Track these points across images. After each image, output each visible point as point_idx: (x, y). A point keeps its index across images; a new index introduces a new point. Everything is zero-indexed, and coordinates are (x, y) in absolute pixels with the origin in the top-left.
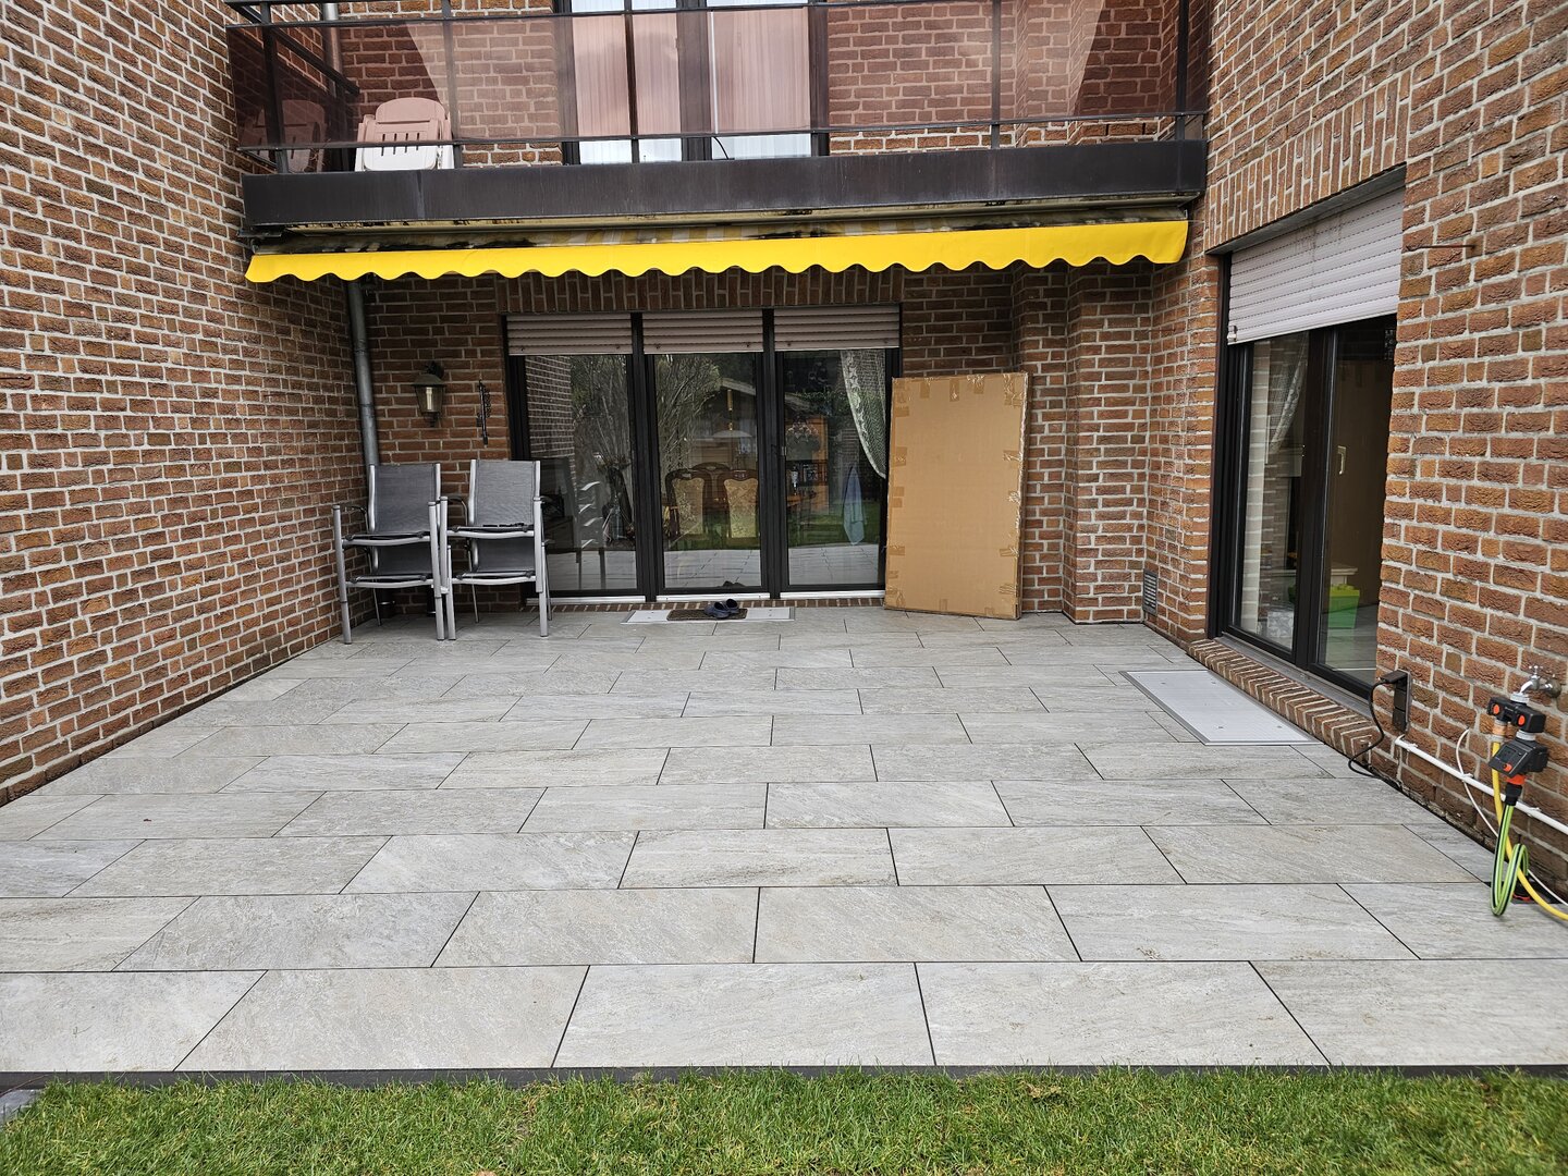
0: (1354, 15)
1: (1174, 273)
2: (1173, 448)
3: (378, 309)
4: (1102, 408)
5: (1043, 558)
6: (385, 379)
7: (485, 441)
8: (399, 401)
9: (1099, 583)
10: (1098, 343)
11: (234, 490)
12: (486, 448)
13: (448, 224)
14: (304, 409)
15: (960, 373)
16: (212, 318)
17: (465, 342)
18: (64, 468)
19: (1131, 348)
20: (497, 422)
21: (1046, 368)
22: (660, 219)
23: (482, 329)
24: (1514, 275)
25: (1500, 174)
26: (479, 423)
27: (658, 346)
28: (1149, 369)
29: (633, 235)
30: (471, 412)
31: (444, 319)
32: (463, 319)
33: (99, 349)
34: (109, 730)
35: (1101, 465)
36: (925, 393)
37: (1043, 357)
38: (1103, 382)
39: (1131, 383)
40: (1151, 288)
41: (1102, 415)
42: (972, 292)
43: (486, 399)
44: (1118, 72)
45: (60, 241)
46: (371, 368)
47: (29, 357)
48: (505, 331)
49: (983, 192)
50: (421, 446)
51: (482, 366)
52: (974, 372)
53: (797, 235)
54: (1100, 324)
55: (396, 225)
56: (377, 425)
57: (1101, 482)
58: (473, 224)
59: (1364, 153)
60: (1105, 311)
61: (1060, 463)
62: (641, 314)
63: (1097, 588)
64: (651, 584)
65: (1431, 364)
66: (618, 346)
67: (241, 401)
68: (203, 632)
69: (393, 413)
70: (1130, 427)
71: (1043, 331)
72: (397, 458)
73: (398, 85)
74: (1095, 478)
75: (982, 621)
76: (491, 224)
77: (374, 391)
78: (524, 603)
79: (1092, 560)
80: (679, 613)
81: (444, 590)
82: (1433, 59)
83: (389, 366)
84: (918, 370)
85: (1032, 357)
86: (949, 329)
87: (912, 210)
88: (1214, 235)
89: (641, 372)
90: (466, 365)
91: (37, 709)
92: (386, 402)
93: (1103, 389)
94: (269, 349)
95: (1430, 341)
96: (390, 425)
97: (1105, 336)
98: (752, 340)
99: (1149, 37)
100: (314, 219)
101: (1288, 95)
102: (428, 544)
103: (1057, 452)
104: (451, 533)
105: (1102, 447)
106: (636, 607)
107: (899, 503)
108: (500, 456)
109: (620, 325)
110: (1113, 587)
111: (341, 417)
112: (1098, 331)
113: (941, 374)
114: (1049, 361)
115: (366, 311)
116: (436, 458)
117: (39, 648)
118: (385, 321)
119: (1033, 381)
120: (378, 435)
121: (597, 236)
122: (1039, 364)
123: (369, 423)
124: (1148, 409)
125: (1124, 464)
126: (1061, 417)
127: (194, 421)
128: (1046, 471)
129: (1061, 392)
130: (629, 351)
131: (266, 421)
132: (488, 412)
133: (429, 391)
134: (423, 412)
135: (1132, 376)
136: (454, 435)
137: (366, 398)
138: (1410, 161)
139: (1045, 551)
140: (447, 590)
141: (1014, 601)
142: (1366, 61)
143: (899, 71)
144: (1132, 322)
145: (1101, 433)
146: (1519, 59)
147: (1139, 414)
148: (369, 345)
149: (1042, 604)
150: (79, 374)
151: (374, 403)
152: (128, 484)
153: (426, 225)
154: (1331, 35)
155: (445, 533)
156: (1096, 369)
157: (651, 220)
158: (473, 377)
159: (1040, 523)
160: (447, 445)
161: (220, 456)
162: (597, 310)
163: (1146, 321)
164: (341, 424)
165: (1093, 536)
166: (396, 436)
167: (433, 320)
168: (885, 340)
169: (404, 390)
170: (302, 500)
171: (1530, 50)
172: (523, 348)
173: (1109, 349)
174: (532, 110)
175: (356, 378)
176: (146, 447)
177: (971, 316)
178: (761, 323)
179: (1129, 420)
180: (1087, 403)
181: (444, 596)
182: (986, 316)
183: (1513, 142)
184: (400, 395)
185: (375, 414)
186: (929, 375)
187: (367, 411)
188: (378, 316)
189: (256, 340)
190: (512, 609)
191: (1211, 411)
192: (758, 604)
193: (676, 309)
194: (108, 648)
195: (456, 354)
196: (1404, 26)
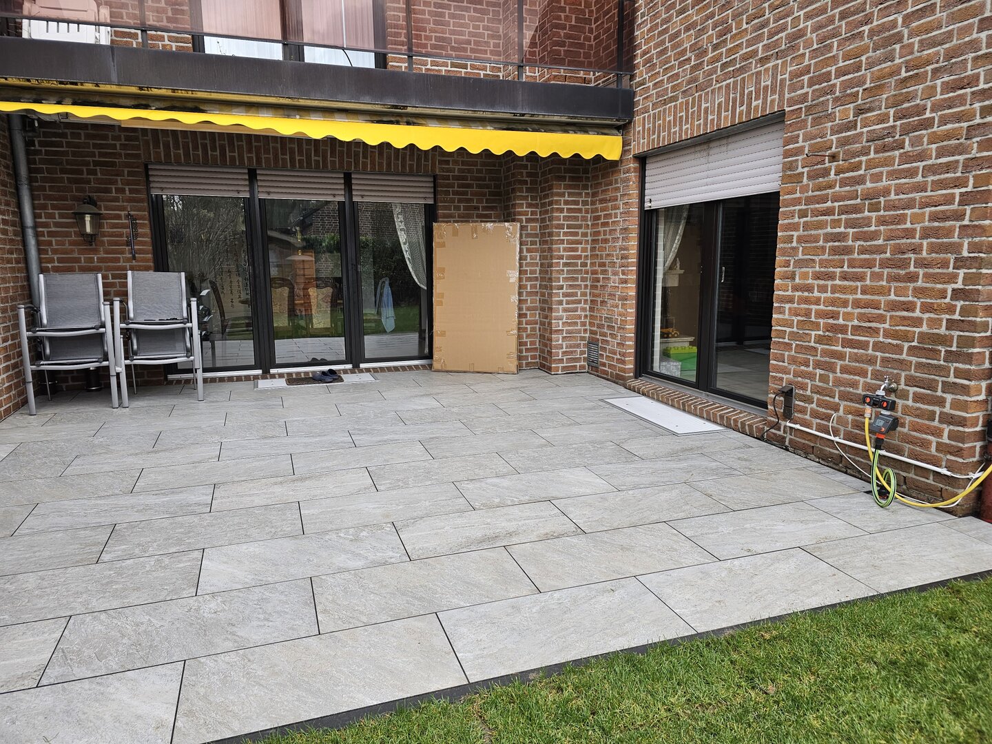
0: (745, 26)
3: (38, 152)
5: (528, 336)
6: (44, 207)
7: (134, 258)
8: (57, 225)
10: (562, 206)
12: (134, 263)
17: (115, 182)
19: (580, 211)
20: (143, 243)
22: (302, 102)
23: (130, 174)
24: (862, 172)
25: (851, 118)
26: (128, 243)
27: (269, 193)
28: (590, 223)
30: (121, 235)
31: (96, 163)
32: (113, 164)
35: (565, 279)
36: (455, 233)
37: (526, 213)
38: (565, 230)
39: (580, 231)
40: (589, 175)
41: (565, 250)
43: (135, 226)
46: (33, 198)
48: (147, 176)
50: (78, 260)
51: (130, 200)
54: (563, 195)
55: (89, 86)
56: (38, 243)
59: (754, 104)
60: (567, 187)
61: (536, 279)
62: (255, 170)
63: (563, 353)
64: (265, 362)
65: (805, 219)
66: (238, 192)
69: (51, 234)
72: (56, 270)
77: (35, 216)
78: (166, 378)
81: (118, 369)
82: (804, 55)
83: (47, 197)
84: (448, 218)
87: (470, 114)
89: (255, 209)
90: (116, 200)
92: (46, 225)
93: (565, 234)
95: (804, 207)
96: (50, 243)
97: (566, 203)
98: (337, 192)
101: (695, 68)
105: (565, 269)
107: (441, 303)
108: (147, 269)
109: (240, 177)
110: (572, 352)
111: (11, 236)
112: (562, 199)
114: (529, 216)
115: (28, 153)
116: (98, 270)
118: (42, 161)
119: (522, 228)
120: (40, 251)
122: (524, 218)
123: (32, 242)
124: (589, 246)
125: (576, 279)
128: (529, 284)
130: (247, 195)
132: (136, 235)
133: (88, 218)
134: (83, 234)
135: (580, 227)
136: (107, 252)
137: (29, 221)
138: (787, 109)
139: (529, 332)
140: (121, 369)
141: (516, 363)
144: (580, 195)
145: (565, 261)
146: (863, 58)
147: (584, 250)
148: (31, 180)
151: (36, 226)
154: (729, 36)
155: (118, 325)
156: (562, 222)
157: (295, 102)
158: (123, 209)
160: (101, 260)
162: (223, 165)
163: (587, 194)
164: (11, 241)
165: (560, 322)
166: (55, 252)
167: (88, 164)
168: (425, 198)
169: (61, 216)
171: (870, 54)
172: (161, 189)
173: (569, 210)
174: (170, 14)
175: (19, 205)
177: (479, 186)
178: (343, 181)
179: (579, 253)
180: (558, 242)
182: (488, 187)
183: (860, 102)
184: (58, 220)
185: (37, 235)
186: (455, 222)
187: (30, 232)
188: (37, 157)
191: (636, 247)
193: (284, 168)
195: (108, 191)
196: (783, 35)
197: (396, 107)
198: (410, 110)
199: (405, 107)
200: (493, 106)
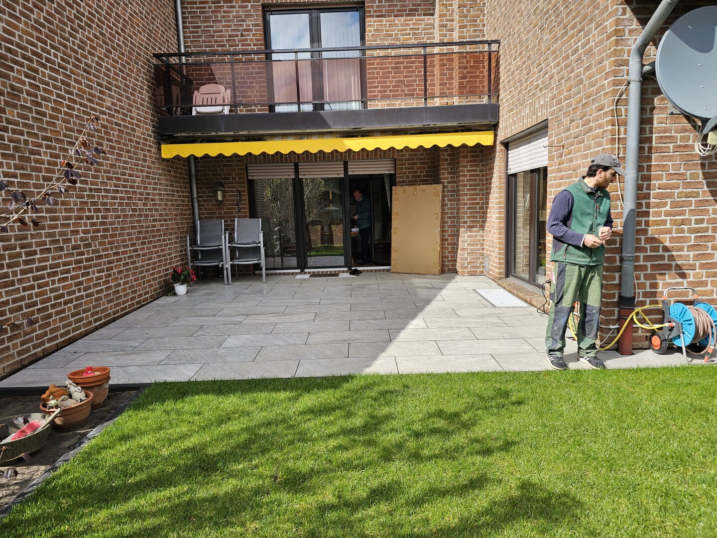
0: (535, 70)
1: (491, 149)
2: (492, 211)
4: (468, 197)
5: (449, 252)
6: (201, 188)
7: (240, 211)
8: (207, 196)
9: (469, 261)
10: (466, 173)
11: (155, 229)
12: (240, 214)
13: (232, 133)
14: (175, 200)
15: (417, 185)
16: (149, 167)
17: (232, 174)
18: (110, 220)
19: (478, 175)
20: (244, 204)
21: (448, 182)
22: (308, 131)
23: (239, 170)
24: (572, 155)
25: (569, 125)
26: (237, 204)
27: (304, 175)
28: (485, 183)
29: (298, 137)
30: (234, 201)
31: (224, 166)
32: (231, 165)
33: (118, 179)
34: (122, 310)
35: (468, 217)
36: (405, 192)
37: (447, 178)
38: (468, 187)
39: (478, 188)
40: (484, 153)
41: (468, 199)
42: (421, 155)
43: (240, 195)
44: (471, 77)
45: (108, 143)
46: (197, 184)
47: (101, 182)
48: (247, 170)
49: (422, 122)
50: (215, 213)
51: (239, 183)
52: (423, 184)
53: (357, 136)
54: (466, 166)
55: (213, 134)
56: (199, 205)
57: (468, 224)
58: (241, 133)
59: (539, 114)
60: (468, 162)
61: (454, 217)
62: (298, 163)
63: (468, 263)
64: (302, 266)
65: (555, 182)
66: (289, 175)
67: (157, 197)
68: (147, 279)
69: (204, 201)
70: (478, 204)
71: (447, 169)
72: (206, 218)
73: (207, 79)
74: (466, 222)
75: (426, 276)
76: (247, 133)
77: (198, 193)
78: (254, 273)
79: (466, 253)
80: (313, 275)
81: (227, 266)
82: (553, 87)
84: (402, 183)
85: (444, 178)
86: (413, 168)
88: (501, 136)
89: (298, 184)
90: (232, 183)
91: (103, 300)
92: (202, 197)
93: (468, 190)
94: (165, 178)
95: (555, 175)
96: (203, 205)
97: (469, 171)
98: (340, 172)
99: (481, 65)
100: (184, 132)
101: (520, 92)
102: (221, 249)
103: (453, 213)
104: (230, 245)
105: (468, 211)
106: (297, 273)
107: (396, 233)
108: (246, 217)
109: (290, 167)
110: (474, 262)
111: (186, 203)
112: (466, 169)
113: (411, 185)
114: (449, 180)
116: (223, 218)
117: (104, 280)
118: (201, 166)
119: (444, 187)
120: (199, 209)
121: (285, 137)
122: (446, 181)
123: (196, 205)
124: (484, 197)
125: (476, 217)
126: (454, 200)
127: (144, 204)
128: (449, 220)
129: (454, 191)
130: (294, 177)
131: (164, 204)
132: (241, 200)
134: (217, 201)
135: (478, 185)
136: (228, 209)
137: (195, 195)
138: (549, 118)
139: (450, 250)
140: (228, 266)
141: (439, 268)
142: (538, 85)
143: (393, 74)
144: (478, 166)
145: (468, 206)
146: (571, 91)
147: (481, 199)
148: (196, 176)
149: (449, 270)
150: (113, 188)
151: (198, 197)
152: (126, 226)
153: (224, 133)
154: (530, 75)
155: (228, 245)
156: (466, 183)
157: (305, 131)
158: (235, 187)
159: (447, 239)
160: (225, 213)
161: (151, 217)
162: (282, 162)
163: (483, 165)
164: (187, 205)
165: (466, 244)
166: (206, 209)
168: (389, 170)
169: (209, 192)
170: (175, 233)
171: (573, 89)
172: (253, 176)
173: (470, 175)
174: (257, 89)
175: (191, 188)
176: (131, 213)
177: (421, 163)
178: (343, 166)
179: (478, 201)
180: (463, 195)
181: (227, 268)
182: (426, 163)
183: (571, 116)
184: (207, 194)
185: (198, 202)
186: (406, 185)
187: (195, 200)
188: (199, 165)
189: (160, 174)
190: (250, 275)
191: (503, 197)
192: (343, 272)
193: (312, 161)
194: (121, 282)
195: (229, 179)
196: (547, 76)
198: (363, 129)
199: (360, 128)
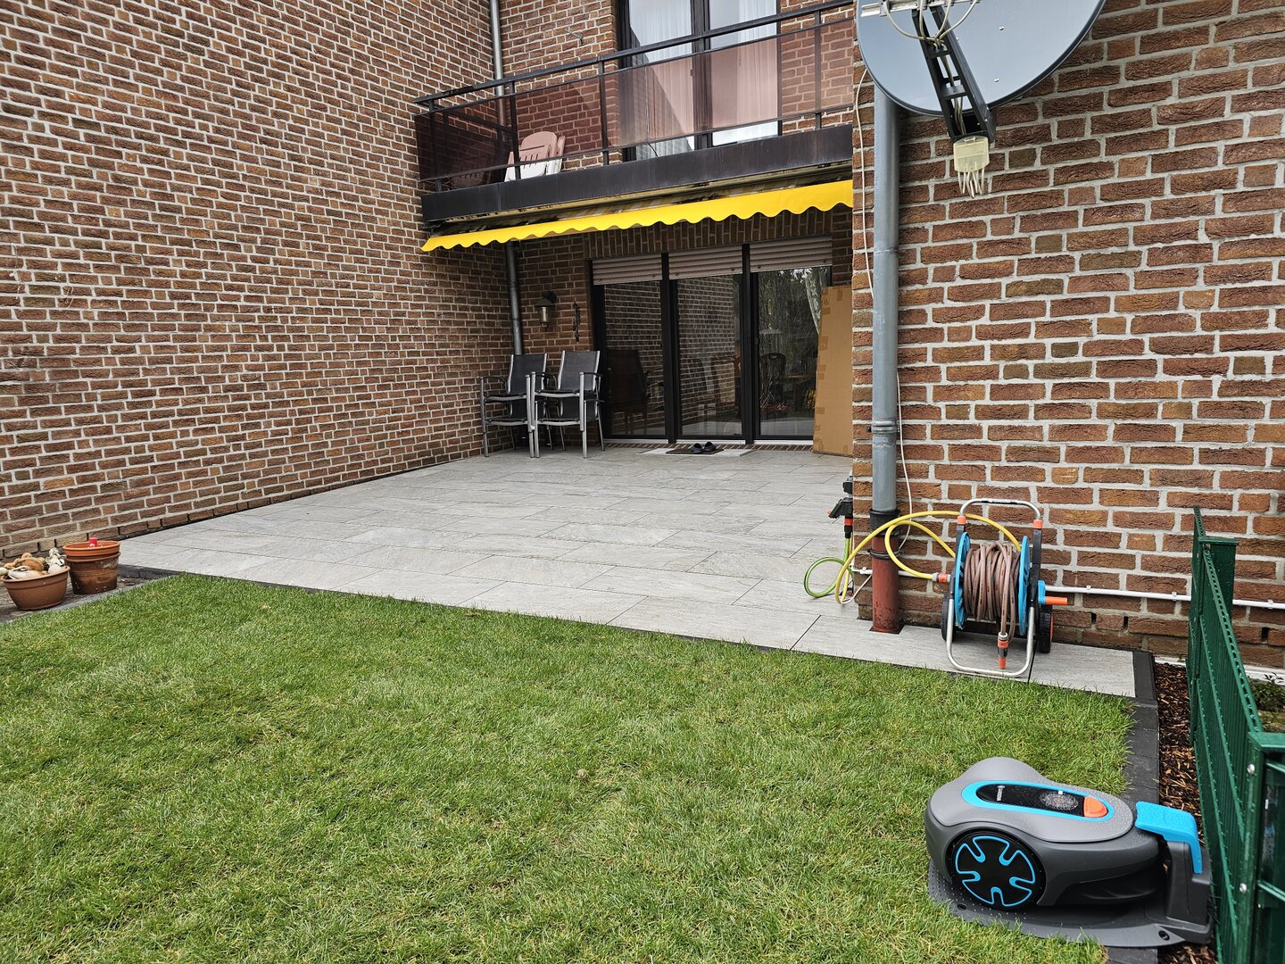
3: (524, 261)
7: (577, 340)
8: (532, 316)
11: (414, 367)
12: (578, 344)
13: (516, 212)
17: (567, 278)
18: (308, 352)
20: (583, 327)
22: (624, 197)
23: (577, 270)
26: (574, 328)
29: (611, 208)
30: (570, 322)
31: (557, 265)
32: (566, 264)
33: (331, 293)
43: (578, 313)
45: (310, 241)
46: (518, 297)
47: (290, 298)
48: (591, 270)
49: (809, 161)
50: (544, 343)
51: (577, 292)
55: (492, 215)
58: (528, 210)
66: (654, 275)
68: (389, 439)
72: (533, 350)
77: (520, 310)
81: (533, 428)
83: (529, 295)
84: (844, 280)
89: (670, 289)
90: (567, 293)
92: (528, 317)
96: (529, 331)
98: (735, 266)
102: (526, 400)
104: (537, 394)
108: (586, 349)
109: (655, 262)
111: (497, 326)
115: (517, 263)
116: (552, 350)
117: (290, 435)
120: (522, 337)
121: (592, 211)
123: (517, 330)
127: (388, 329)
130: (660, 278)
132: (579, 321)
133: (544, 309)
134: (541, 322)
136: (561, 336)
137: (515, 314)
140: (535, 428)
148: (518, 284)
150: (318, 306)
151: (520, 318)
157: (619, 198)
158: (571, 299)
160: (558, 342)
162: (639, 254)
164: (497, 331)
166: (532, 337)
167: (551, 266)
168: (825, 261)
172: (601, 280)
175: (508, 303)
176: (357, 342)
178: (740, 254)
181: (533, 432)
185: (521, 324)
187: (516, 323)
188: (524, 265)
189: (435, 284)
194: (329, 440)
195: (562, 286)
197: (698, 185)
198: (711, 185)
199: (706, 184)
200: (784, 164)
